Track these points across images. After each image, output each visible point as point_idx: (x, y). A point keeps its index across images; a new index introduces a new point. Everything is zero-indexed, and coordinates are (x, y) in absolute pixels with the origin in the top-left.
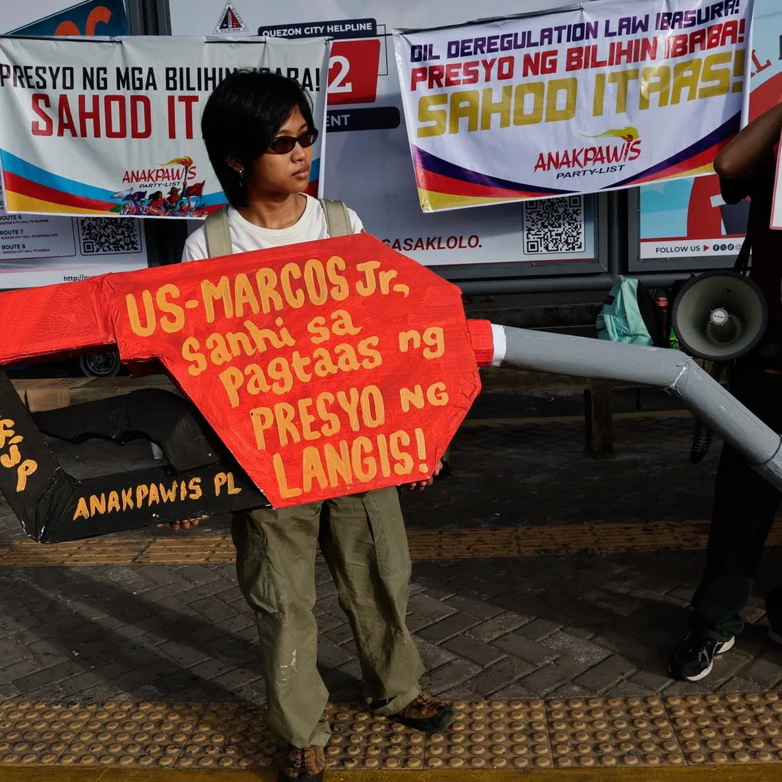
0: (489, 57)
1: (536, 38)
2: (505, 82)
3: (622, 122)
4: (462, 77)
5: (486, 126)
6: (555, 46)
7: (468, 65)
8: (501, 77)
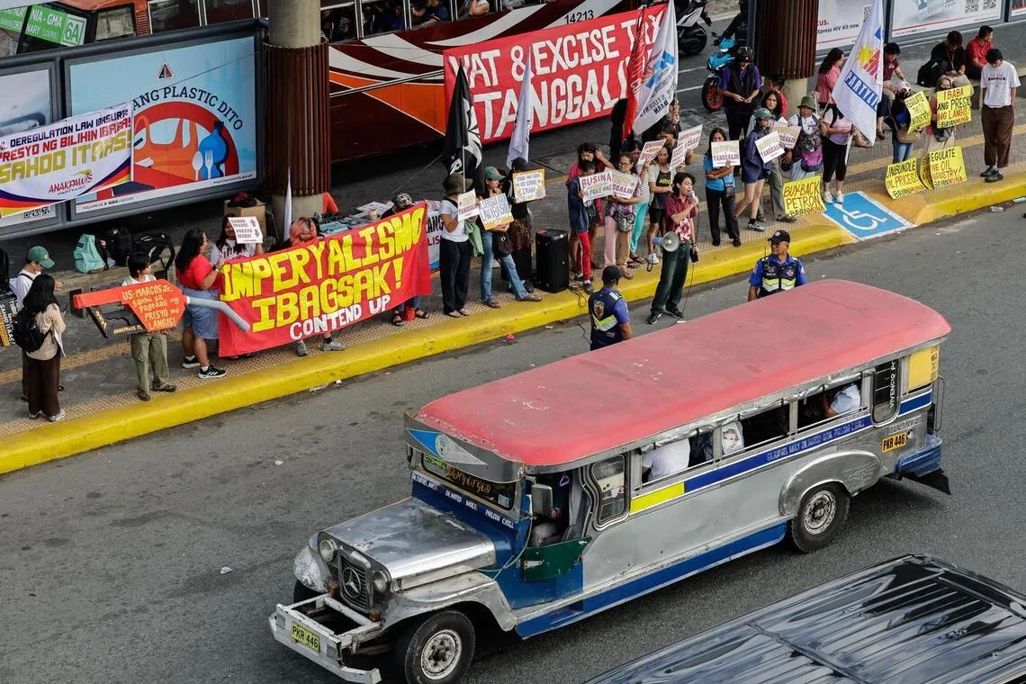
0: (28, 145)
1: (47, 135)
2: (36, 156)
3: (85, 168)
4: (17, 155)
5: (28, 176)
6: (56, 138)
7: (19, 150)
8: (34, 153)
